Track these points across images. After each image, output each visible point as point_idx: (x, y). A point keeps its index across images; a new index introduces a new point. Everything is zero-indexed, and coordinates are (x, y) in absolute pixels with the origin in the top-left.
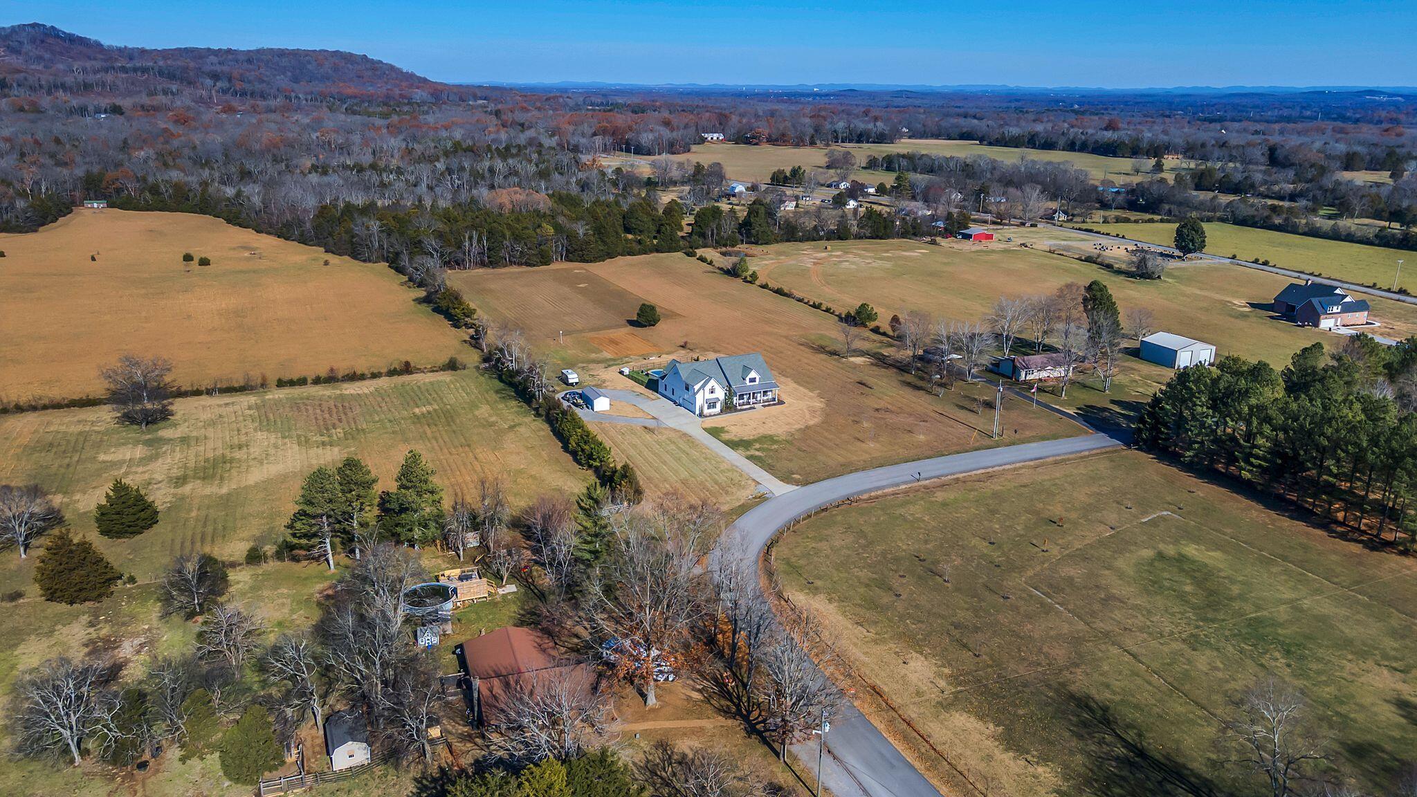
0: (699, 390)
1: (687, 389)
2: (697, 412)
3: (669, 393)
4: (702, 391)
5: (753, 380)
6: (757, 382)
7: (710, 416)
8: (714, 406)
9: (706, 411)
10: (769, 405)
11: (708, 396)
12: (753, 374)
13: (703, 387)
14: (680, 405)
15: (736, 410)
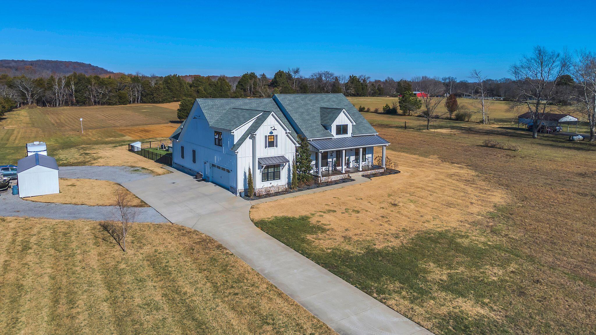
0: (242, 140)
1: (219, 143)
2: (240, 186)
3: (187, 162)
4: (248, 142)
5: (342, 129)
6: (349, 135)
7: (268, 195)
8: (276, 176)
9: (260, 185)
10: (375, 175)
11: (263, 152)
12: (342, 119)
13: (251, 133)
14: (206, 180)
15: (318, 185)
